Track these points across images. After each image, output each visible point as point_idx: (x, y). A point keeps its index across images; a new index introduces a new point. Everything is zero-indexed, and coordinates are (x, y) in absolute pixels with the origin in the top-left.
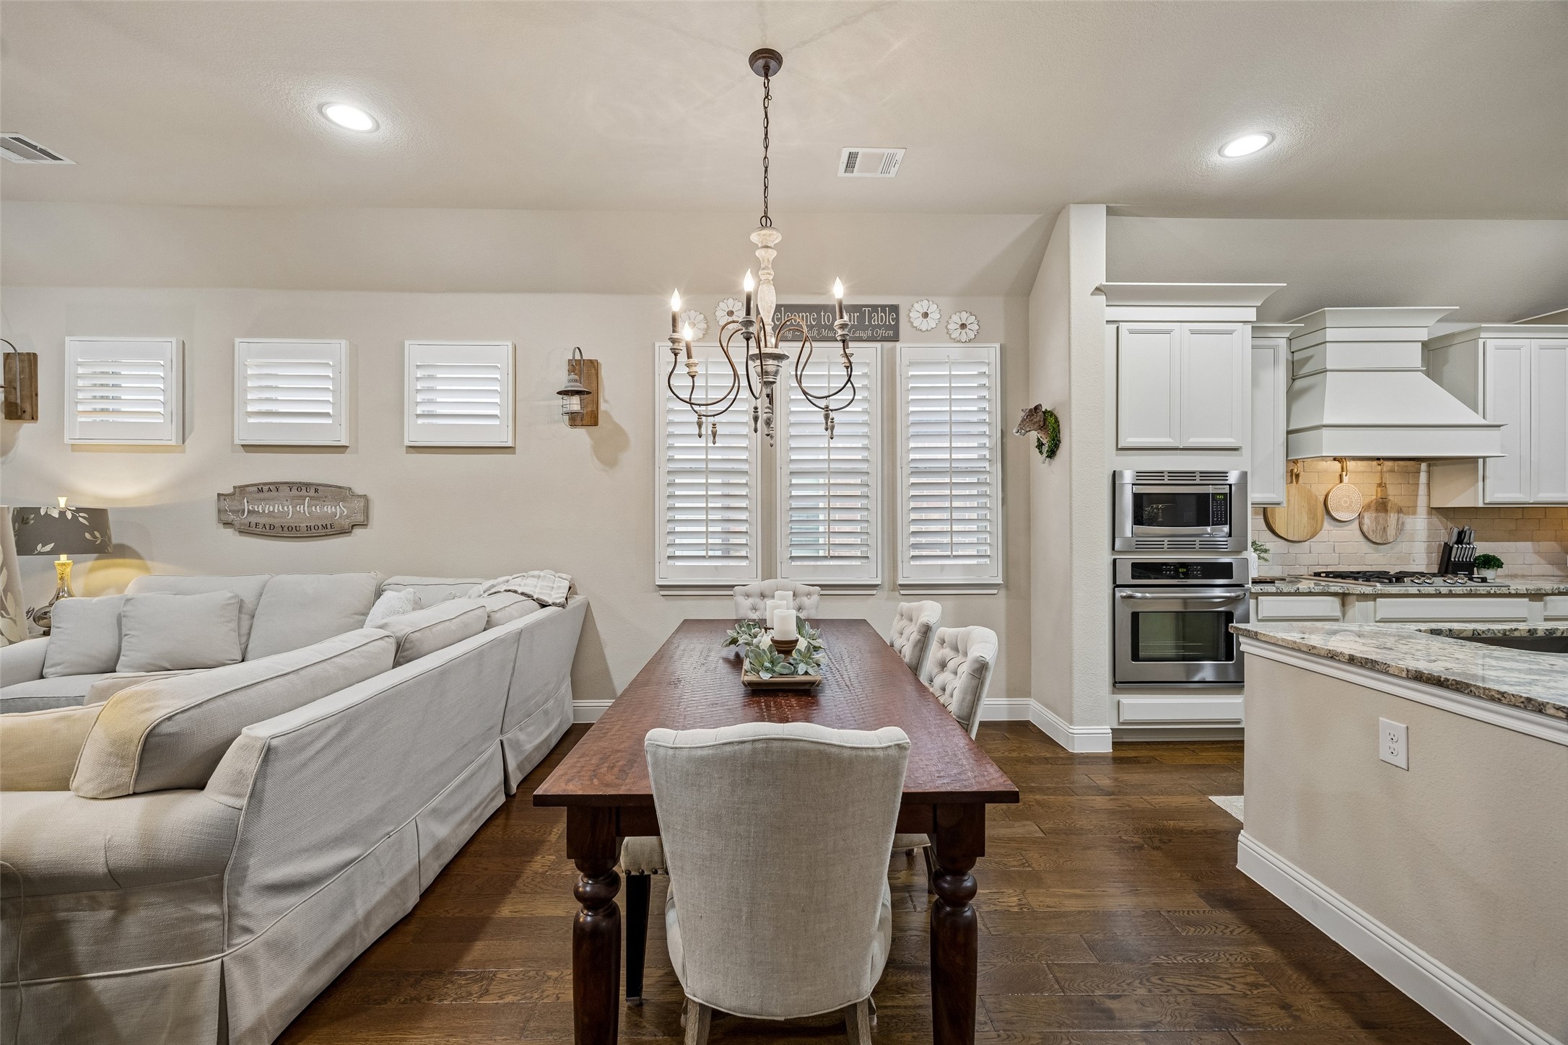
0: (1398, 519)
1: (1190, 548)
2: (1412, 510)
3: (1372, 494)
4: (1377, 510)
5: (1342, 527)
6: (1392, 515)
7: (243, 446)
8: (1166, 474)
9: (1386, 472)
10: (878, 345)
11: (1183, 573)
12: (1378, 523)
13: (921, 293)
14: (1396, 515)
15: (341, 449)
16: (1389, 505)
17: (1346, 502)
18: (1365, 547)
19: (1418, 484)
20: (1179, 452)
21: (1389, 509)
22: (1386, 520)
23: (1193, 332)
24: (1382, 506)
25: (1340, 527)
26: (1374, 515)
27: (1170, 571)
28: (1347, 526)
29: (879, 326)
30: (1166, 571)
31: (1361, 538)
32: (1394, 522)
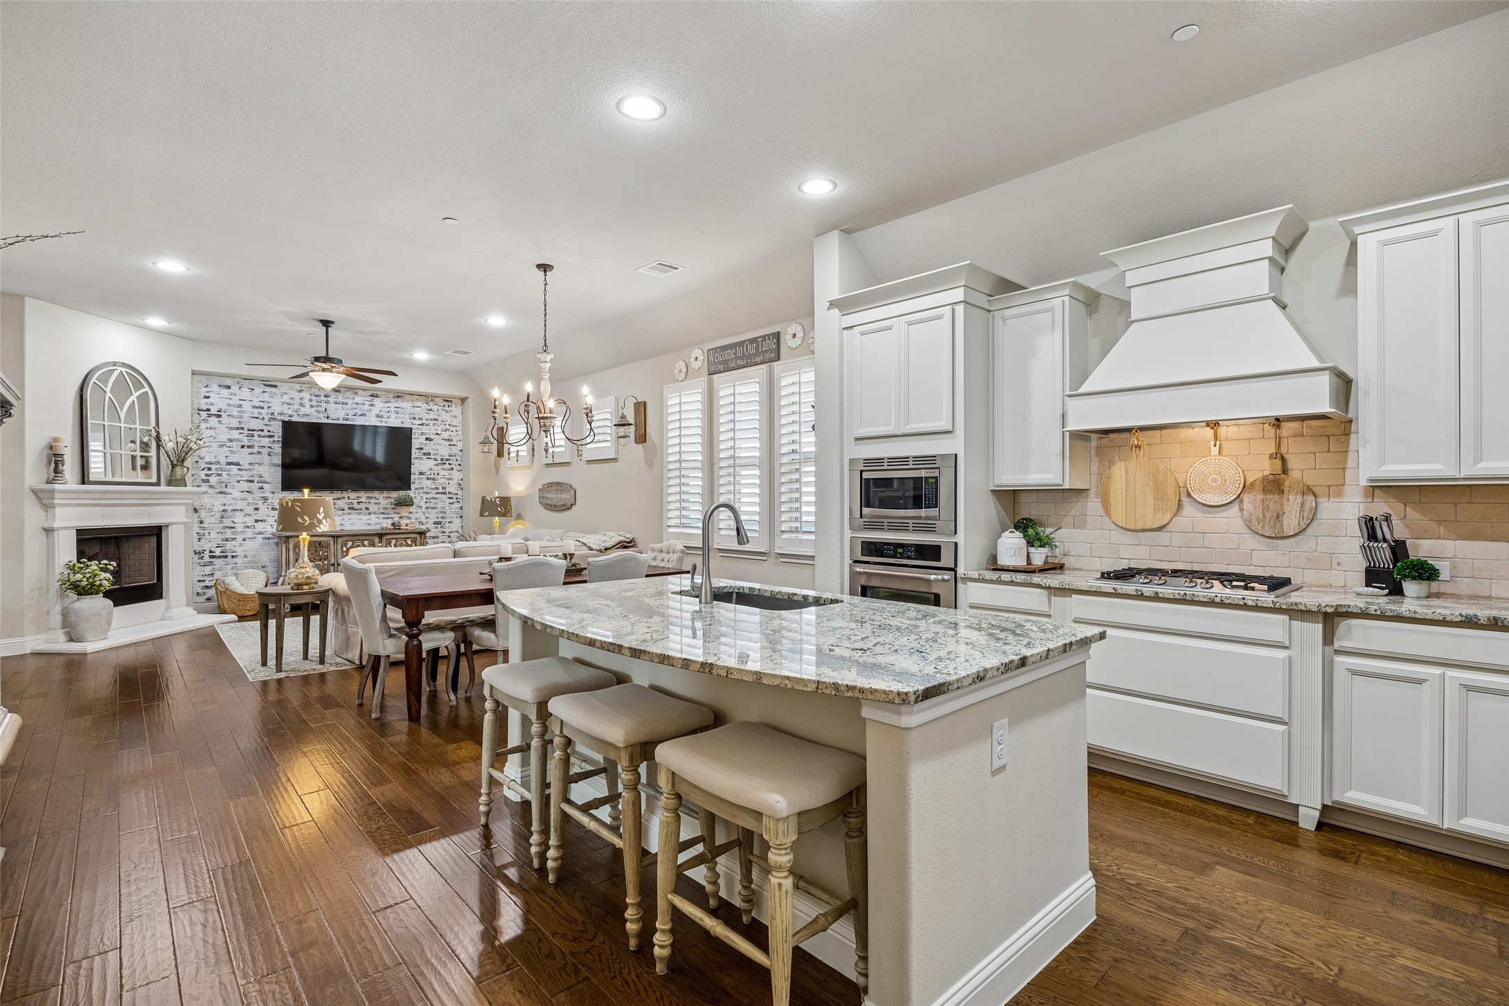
0: (1303, 504)
1: (903, 529)
2: (1336, 489)
3: (1263, 467)
4: (1265, 491)
5: (1215, 513)
6: (1292, 498)
7: (546, 464)
8: (911, 459)
9: (1287, 438)
10: (764, 366)
11: (900, 553)
12: (1266, 508)
13: (790, 320)
14: (1299, 498)
15: (567, 464)
16: (1287, 483)
17: (1215, 480)
18: (1252, 542)
19: (1347, 451)
20: (902, 438)
21: (1286, 490)
22: (1282, 505)
23: (910, 324)
24: (1274, 485)
25: (1211, 513)
26: (1260, 497)
27: (890, 551)
28: (1222, 512)
29: (766, 351)
30: (887, 550)
31: (1245, 530)
32: (1297, 507)
